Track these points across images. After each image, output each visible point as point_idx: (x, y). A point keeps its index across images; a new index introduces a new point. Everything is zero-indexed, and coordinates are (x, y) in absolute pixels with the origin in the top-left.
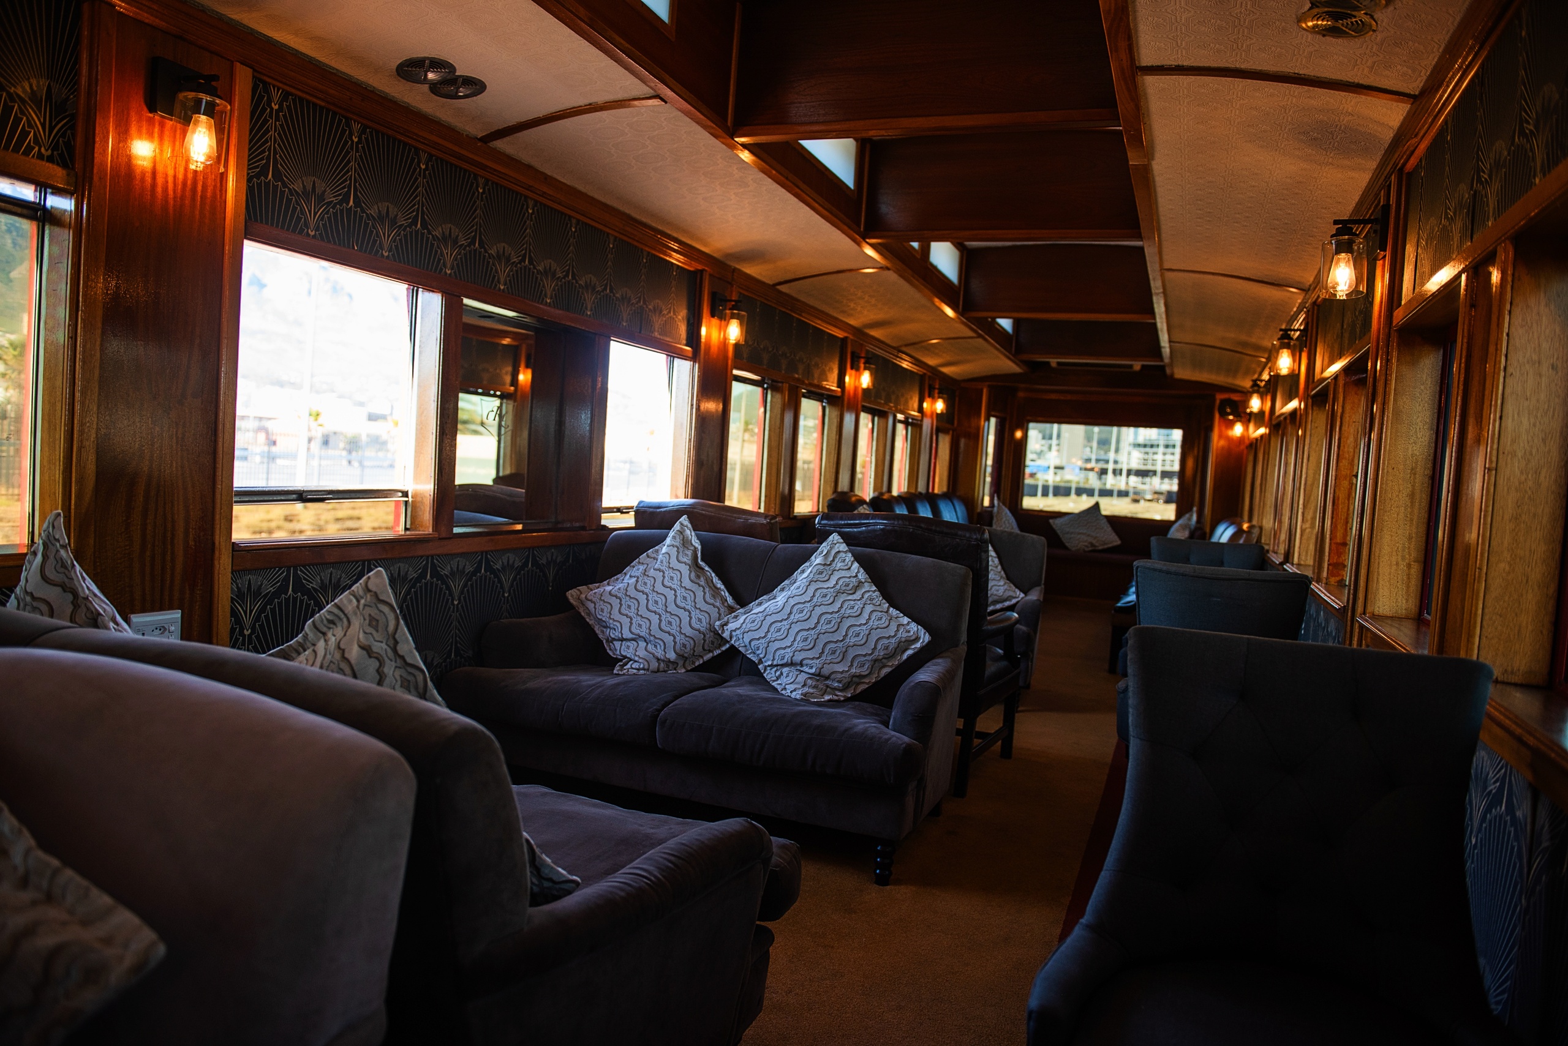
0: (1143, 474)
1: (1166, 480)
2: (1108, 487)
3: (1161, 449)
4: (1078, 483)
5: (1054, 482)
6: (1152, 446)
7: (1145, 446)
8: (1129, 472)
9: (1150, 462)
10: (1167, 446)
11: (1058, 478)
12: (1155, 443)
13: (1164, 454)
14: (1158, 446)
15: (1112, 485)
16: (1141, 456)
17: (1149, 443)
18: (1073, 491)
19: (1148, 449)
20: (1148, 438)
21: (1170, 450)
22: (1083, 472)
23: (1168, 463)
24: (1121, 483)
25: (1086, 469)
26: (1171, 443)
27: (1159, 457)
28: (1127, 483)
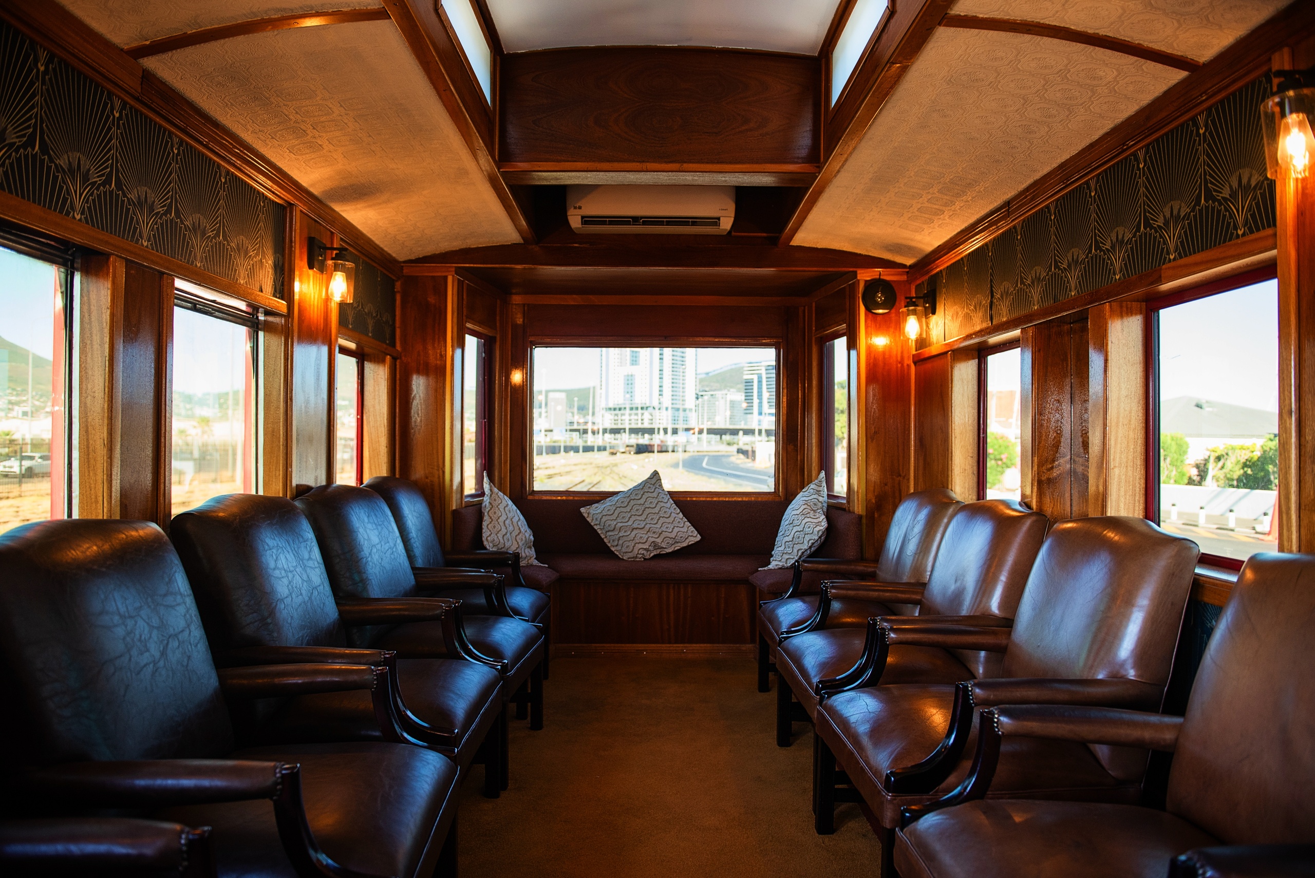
0: (615, 431)
1: (633, 435)
2: (589, 444)
3: (628, 411)
4: (565, 442)
5: (545, 442)
6: (620, 409)
7: (615, 409)
8: (605, 431)
9: (619, 421)
10: (631, 409)
11: (548, 439)
12: (623, 406)
13: (630, 415)
14: (625, 408)
15: (591, 442)
16: (612, 417)
17: (617, 407)
18: (562, 449)
19: (617, 412)
20: (616, 402)
21: (634, 411)
22: (569, 433)
23: (633, 421)
24: (598, 441)
25: (571, 430)
26: (634, 406)
27: (626, 417)
28: (603, 439)
